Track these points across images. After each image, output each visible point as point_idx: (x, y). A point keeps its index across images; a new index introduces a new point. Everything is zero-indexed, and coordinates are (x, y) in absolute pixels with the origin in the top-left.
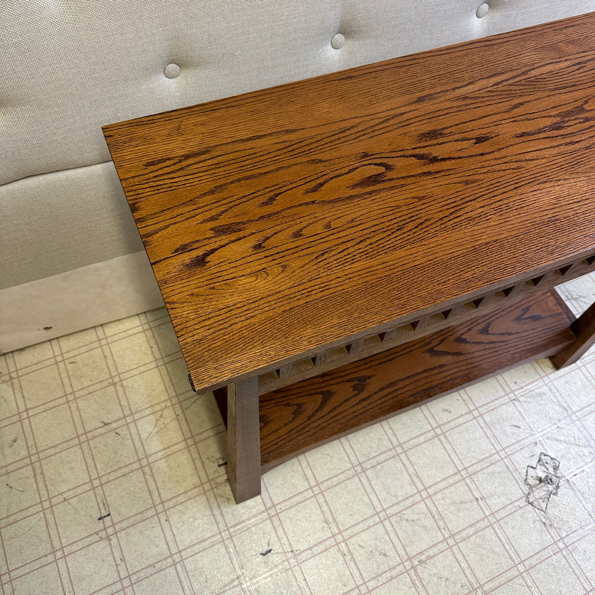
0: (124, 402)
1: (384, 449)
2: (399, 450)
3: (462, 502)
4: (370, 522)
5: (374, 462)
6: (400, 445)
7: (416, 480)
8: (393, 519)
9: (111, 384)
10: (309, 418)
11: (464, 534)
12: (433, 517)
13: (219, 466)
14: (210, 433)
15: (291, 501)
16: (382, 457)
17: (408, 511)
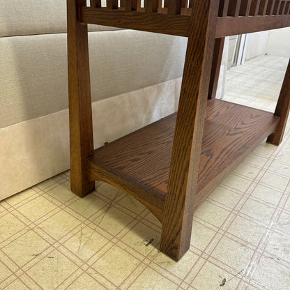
0: (45, 236)
2: (246, 196)
5: (239, 206)
6: (245, 193)
9: (28, 230)
13: (147, 245)
14: (126, 230)
16: (242, 202)
17: (280, 220)
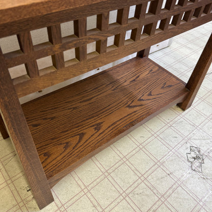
1: (117, 161)
2: (125, 160)
3: (162, 178)
4: (118, 200)
5: (113, 168)
6: (125, 157)
7: (136, 172)
8: (130, 196)
10: (73, 148)
11: (168, 194)
12: (150, 189)
13: (28, 191)
14: (21, 175)
15: (72, 200)
16: (117, 165)
17: (136, 189)
